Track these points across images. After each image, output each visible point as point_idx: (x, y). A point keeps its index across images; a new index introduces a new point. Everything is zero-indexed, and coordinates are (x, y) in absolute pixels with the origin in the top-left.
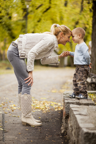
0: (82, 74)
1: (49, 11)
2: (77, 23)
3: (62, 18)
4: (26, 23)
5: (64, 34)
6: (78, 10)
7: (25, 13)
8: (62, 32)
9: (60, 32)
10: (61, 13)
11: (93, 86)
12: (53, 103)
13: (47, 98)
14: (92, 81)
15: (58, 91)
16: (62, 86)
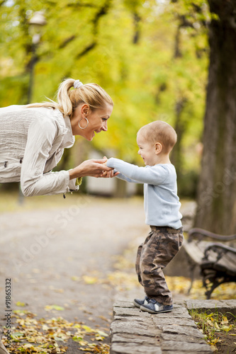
0: (157, 248)
1: (92, 53)
2: (163, 88)
3: (124, 74)
5: (93, 110)
8: (88, 104)
9: (82, 102)
10: (122, 59)
11: (209, 274)
12: (79, 332)
13: (66, 305)
14: (205, 262)
15: (101, 281)
16: (117, 262)
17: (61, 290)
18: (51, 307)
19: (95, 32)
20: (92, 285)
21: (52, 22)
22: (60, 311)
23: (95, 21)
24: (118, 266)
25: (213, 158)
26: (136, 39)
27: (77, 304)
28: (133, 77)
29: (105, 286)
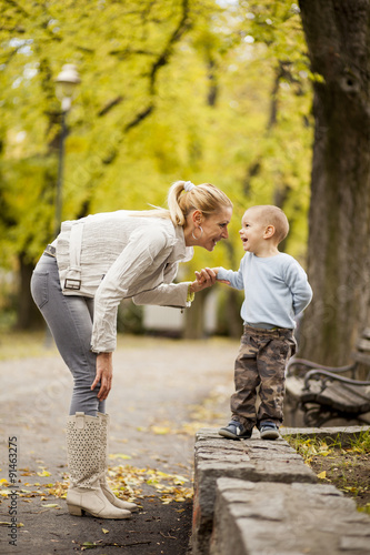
1: (148, 121)
2: (255, 170)
3: (196, 152)
4: (60, 168)
5: (206, 216)
6: (259, 119)
7: (56, 129)
8: (200, 210)
9: (192, 208)
10: (192, 130)
11: (312, 409)
12: (154, 476)
13: (134, 454)
14: (306, 392)
15: (175, 431)
16: (195, 411)
17: (126, 440)
18: (116, 456)
19: (152, 91)
20: (164, 435)
21: (87, 78)
22: (127, 460)
23: (152, 75)
24: (196, 416)
25: (323, 269)
26: (212, 99)
27: (147, 453)
28: (209, 156)
29: (181, 437)
